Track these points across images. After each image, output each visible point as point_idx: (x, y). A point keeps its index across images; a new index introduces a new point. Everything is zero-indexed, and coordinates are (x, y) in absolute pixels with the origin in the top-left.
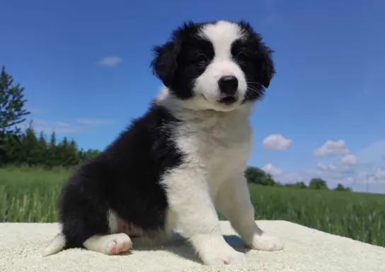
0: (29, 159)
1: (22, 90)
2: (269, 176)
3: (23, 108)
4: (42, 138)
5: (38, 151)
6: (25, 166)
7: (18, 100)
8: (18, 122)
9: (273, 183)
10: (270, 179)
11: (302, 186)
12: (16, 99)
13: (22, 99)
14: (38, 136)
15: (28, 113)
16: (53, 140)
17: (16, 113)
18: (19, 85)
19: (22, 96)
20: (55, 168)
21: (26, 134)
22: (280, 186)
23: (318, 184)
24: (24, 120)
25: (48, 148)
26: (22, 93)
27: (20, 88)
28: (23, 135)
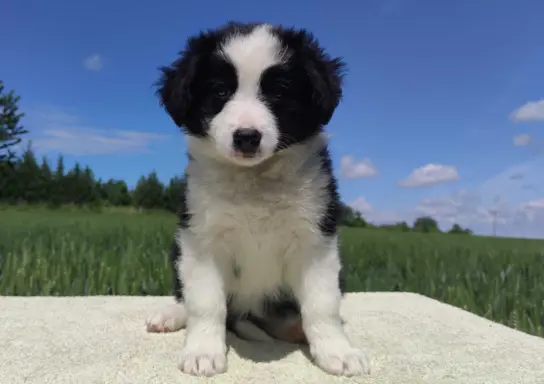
0: (28, 193)
1: (16, 100)
2: (358, 214)
3: (18, 125)
4: (45, 165)
5: (40, 182)
6: (22, 204)
7: (12, 114)
8: (12, 144)
9: (363, 224)
10: (359, 219)
11: (403, 227)
12: (8, 112)
13: (17, 113)
14: (39, 163)
15: (25, 132)
16: (61, 168)
17: (10, 131)
18: (12, 92)
19: (16, 109)
20: (64, 206)
21: (23, 161)
22: (372, 227)
23: (426, 225)
24: (19, 141)
25: (53, 178)
26: (17, 104)
27: (14, 96)
28: (20, 160)
